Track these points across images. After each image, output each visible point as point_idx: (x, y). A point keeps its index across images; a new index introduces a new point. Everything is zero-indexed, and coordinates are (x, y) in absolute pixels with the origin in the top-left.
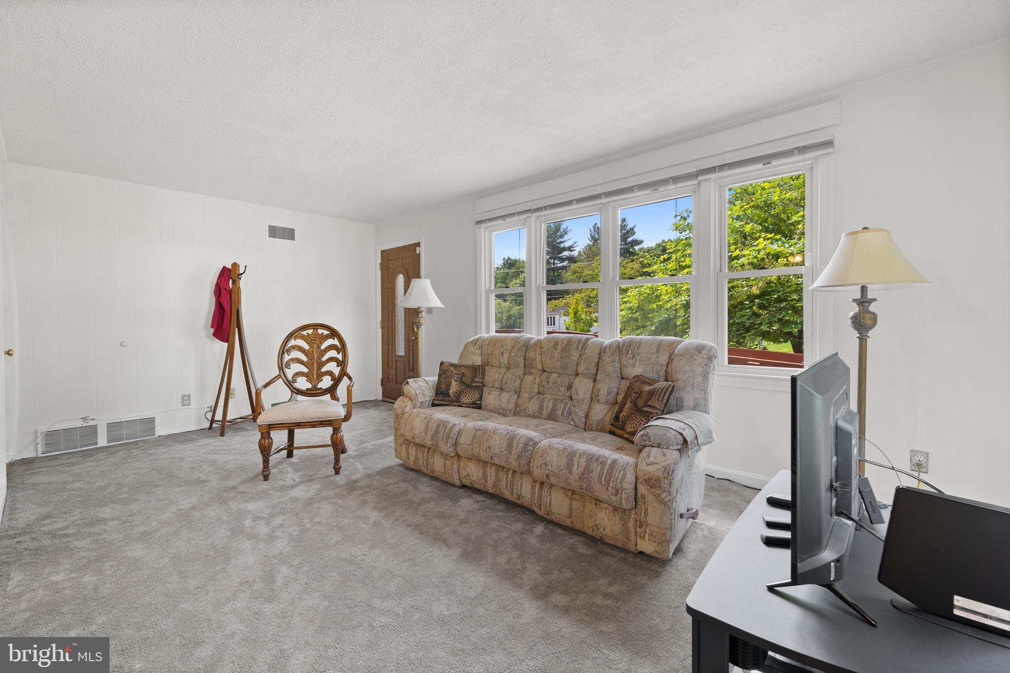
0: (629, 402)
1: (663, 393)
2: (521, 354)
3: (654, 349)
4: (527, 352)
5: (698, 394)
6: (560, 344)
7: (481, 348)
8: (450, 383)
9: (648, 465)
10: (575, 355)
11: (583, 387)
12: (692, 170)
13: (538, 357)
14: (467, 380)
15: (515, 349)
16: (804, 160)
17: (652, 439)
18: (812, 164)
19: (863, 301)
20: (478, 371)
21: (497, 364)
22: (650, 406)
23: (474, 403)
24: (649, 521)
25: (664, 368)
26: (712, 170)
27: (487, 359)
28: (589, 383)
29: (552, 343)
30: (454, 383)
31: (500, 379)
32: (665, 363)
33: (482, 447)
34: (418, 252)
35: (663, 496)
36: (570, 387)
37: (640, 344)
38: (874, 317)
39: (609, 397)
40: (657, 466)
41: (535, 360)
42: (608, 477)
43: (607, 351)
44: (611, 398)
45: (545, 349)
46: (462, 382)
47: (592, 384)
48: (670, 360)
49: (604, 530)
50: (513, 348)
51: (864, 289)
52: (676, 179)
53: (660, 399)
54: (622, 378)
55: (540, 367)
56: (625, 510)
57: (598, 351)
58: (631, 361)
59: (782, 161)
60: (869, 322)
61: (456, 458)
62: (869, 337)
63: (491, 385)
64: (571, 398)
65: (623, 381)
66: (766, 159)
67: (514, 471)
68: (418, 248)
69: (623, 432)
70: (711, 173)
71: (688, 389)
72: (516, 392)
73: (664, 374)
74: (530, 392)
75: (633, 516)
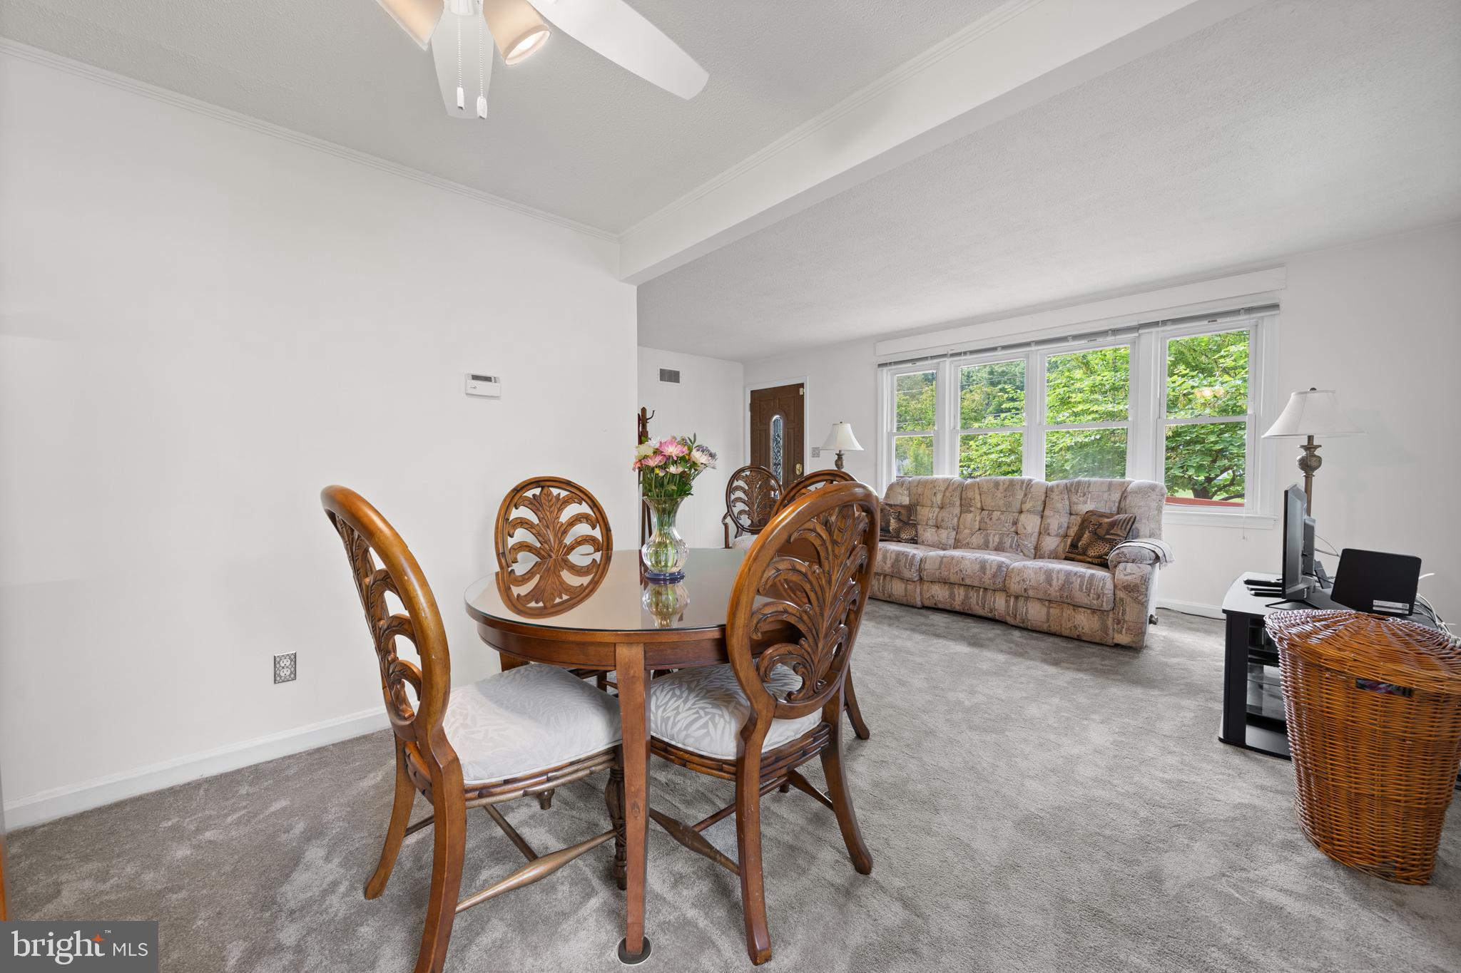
0: (1087, 532)
1: (1126, 523)
2: (958, 493)
3: (1105, 488)
4: (964, 493)
5: (1153, 526)
6: (1002, 484)
7: (909, 489)
8: (890, 520)
9: (1125, 575)
10: (1020, 495)
11: (1031, 523)
12: (1135, 323)
13: (978, 497)
14: (904, 518)
15: (950, 490)
16: (1250, 319)
17: (1128, 556)
18: (1257, 322)
19: (1310, 447)
20: (911, 509)
21: (929, 503)
22: (1112, 534)
23: (913, 539)
24: (1127, 618)
25: (1117, 504)
26: (1156, 324)
27: (917, 499)
28: (1037, 520)
29: (992, 484)
30: (892, 521)
31: (934, 518)
32: (1117, 500)
33: (952, 571)
34: (801, 393)
35: (1140, 598)
36: (1015, 523)
37: (1089, 484)
38: (1319, 460)
39: (1060, 531)
40: (1134, 576)
41: (974, 499)
42: (1089, 586)
43: (1055, 490)
44: (1062, 532)
45: (985, 489)
46: (899, 519)
47: (1040, 520)
48: (1124, 496)
49: (1083, 629)
50: (947, 488)
51: (1310, 438)
52: (1115, 332)
53: (1123, 528)
54: (1071, 514)
55: (979, 505)
56: (1103, 611)
57: (1044, 491)
58: (1081, 499)
59: (1228, 319)
60: (1314, 464)
61: (918, 583)
62: (1314, 476)
63: (924, 523)
64: (1017, 533)
65: (1072, 517)
66: (1212, 317)
67: (986, 589)
68: (801, 389)
69: (1085, 557)
70: (1154, 327)
71: (1144, 521)
72: (954, 529)
73: (1117, 509)
74: (971, 528)
75: (1111, 616)
